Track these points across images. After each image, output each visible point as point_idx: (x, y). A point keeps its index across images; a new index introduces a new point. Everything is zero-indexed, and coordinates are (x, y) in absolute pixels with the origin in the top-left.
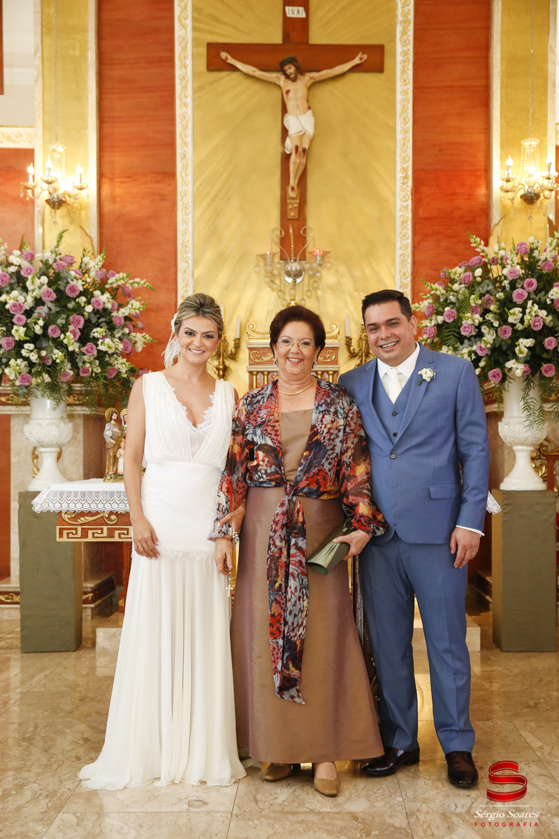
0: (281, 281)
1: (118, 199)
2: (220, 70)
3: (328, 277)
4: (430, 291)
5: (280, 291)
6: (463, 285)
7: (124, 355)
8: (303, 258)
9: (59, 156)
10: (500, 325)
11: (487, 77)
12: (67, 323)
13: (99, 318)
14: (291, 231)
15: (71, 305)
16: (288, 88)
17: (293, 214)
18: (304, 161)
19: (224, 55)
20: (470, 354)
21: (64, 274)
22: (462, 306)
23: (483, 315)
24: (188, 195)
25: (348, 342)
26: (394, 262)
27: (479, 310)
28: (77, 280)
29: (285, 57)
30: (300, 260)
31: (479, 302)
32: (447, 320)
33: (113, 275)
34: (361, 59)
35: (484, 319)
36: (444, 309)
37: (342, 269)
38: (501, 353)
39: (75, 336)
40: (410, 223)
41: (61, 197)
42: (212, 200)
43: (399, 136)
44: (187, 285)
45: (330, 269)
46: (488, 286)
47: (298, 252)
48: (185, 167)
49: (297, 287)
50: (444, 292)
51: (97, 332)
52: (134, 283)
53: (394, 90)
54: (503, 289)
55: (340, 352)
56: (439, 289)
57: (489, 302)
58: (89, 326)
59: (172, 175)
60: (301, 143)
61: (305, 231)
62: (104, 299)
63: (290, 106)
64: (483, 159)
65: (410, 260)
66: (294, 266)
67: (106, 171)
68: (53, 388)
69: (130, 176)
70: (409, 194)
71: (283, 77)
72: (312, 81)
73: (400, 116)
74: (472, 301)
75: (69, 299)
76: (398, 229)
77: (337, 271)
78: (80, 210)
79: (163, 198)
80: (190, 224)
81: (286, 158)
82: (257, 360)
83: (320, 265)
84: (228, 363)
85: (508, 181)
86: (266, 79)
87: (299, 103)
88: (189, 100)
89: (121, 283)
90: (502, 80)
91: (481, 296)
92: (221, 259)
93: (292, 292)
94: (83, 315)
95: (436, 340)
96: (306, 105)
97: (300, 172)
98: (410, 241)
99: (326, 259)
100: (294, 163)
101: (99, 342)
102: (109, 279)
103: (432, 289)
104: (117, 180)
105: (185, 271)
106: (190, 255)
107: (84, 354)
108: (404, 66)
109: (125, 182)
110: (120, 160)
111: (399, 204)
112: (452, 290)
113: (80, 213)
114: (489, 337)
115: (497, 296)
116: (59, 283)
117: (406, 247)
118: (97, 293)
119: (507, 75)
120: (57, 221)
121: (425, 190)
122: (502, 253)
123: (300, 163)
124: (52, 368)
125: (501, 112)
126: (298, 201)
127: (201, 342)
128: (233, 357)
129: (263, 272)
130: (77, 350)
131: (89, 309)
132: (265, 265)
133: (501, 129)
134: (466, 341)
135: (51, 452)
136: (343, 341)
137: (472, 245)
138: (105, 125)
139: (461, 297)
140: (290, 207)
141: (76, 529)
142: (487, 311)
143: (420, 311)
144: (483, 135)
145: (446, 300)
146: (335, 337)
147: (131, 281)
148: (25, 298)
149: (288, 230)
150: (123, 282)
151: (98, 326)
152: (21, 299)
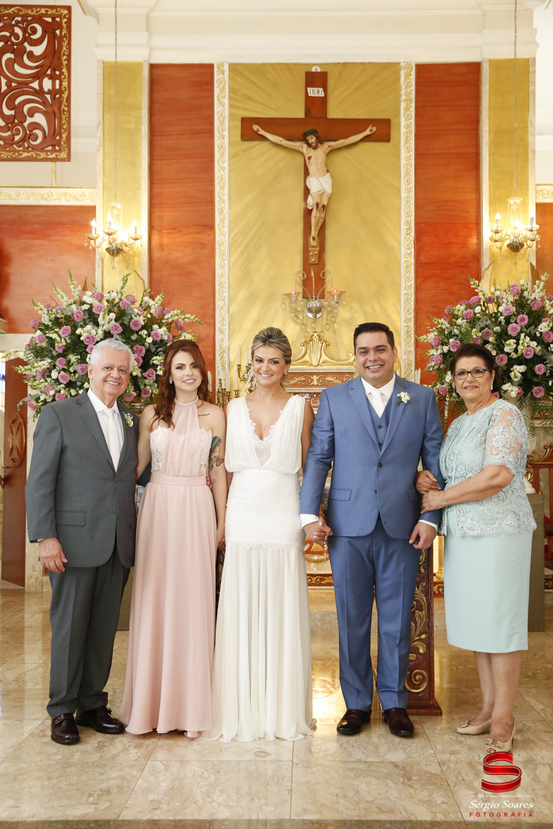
0: (303, 316)
1: (165, 248)
2: (252, 140)
3: (344, 313)
4: (437, 325)
5: (303, 324)
6: (465, 321)
8: (322, 297)
9: (117, 212)
10: (497, 354)
11: (477, 146)
13: (157, 348)
14: (313, 274)
15: (134, 337)
16: (310, 155)
17: (313, 260)
18: (323, 215)
19: (255, 127)
21: (128, 311)
22: (465, 338)
24: (224, 244)
26: (399, 300)
28: (139, 316)
29: (308, 129)
30: (319, 298)
31: (480, 334)
32: (452, 350)
33: (169, 312)
34: (371, 130)
36: (448, 340)
37: (356, 306)
39: (138, 362)
40: (413, 267)
41: (119, 246)
43: (403, 195)
44: (223, 320)
45: (345, 306)
46: (487, 321)
47: (318, 292)
48: (223, 220)
49: (317, 321)
50: (449, 326)
51: (156, 360)
52: (185, 318)
53: (398, 156)
54: (500, 324)
56: (444, 323)
57: (488, 334)
58: (149, 355)
59: (212, 227)
60: (321, 200)
61: (324, 274)
62: (162, 332)
63: (312, 169)
64: (474, 214)
65: (413, 298)
66: (315, 304)
67: (156, 224)
69: (175, 228)
70: (412, 243)
71: (305, 146)
72: (330, 149)
73: (404, 178)
74: (473, 334)
75: (132, 332)
76: (403, 272)
77: (351, 308)
78: (134, 257)
79: (203, 246)
80: (226, 268)
81: (308, 212)
83: (337, 303)
85: (497, 232)
86: (291, 147)
87: (319, 167)
88: (226, 165)
89: (175, 318)
90: (490, 149)
91: (482, 329)
92: (252, 298)
93: (313, 325)
94: (144, 345)
95: (442, 366)
96: (325, 169)
97: (320, 224)
98: (413, 282)
99: (342, 298)
100: (315, 217)
101: (158, 368)
102: (165, 315)
103: (439, 324)
104: (165, 231)
105: (222, 308)
106: (226, 294)
107: (145, 378)
108: (407, 137)
109: (172, 234)
110: (167, 215)
111: (403, 251)
112: (456, 325)
113: (134, 259)
115: (495, 329)
116: (124, 318)
117: (410, 288)
118: (156, 327)
119: (494, 145)
120: (115, 266)
121: (426, 239)
122: (498, 293)
123: (320, 217)
125: (490, 175)
126: (318, 249)
127: (267, 367)
129: (288, 308)
130: (139, 375)
131: (149, 340)
132: (291, 302)
133: (489, 189)
137: (472, 286)
138: (155, 186)
139: (463, 330)
140: (311, 254)
143: (428, 342)
144: (474, 194)
145: (450, 333)
146: (351, 364)
147: (183, 317)
148: (96, 331)
149: (310, 273)
150: (177, 317)
151: (156, 355)
152: (93, 332)
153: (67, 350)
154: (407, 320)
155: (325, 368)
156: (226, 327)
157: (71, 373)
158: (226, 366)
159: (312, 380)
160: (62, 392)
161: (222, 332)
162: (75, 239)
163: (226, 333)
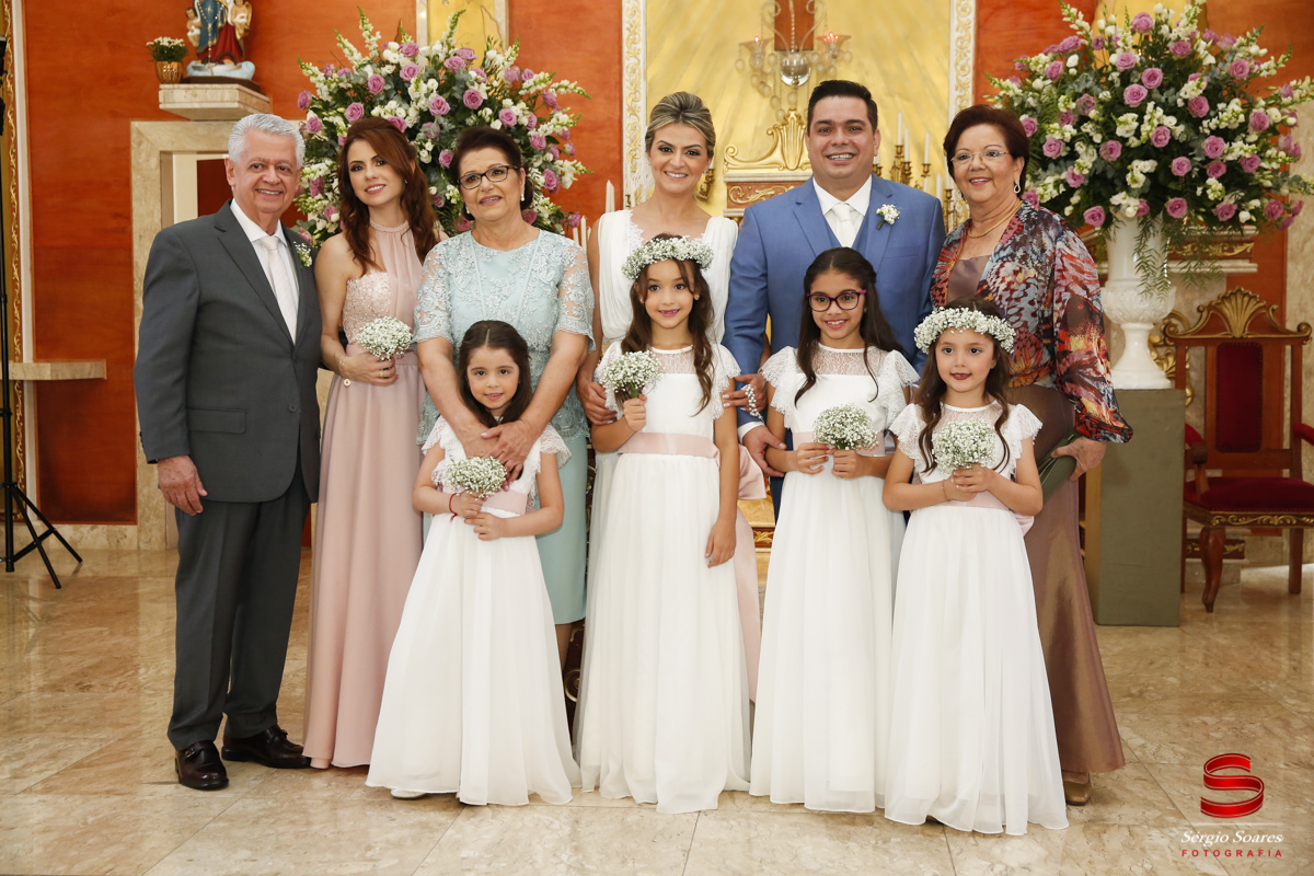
0: (775, 82)
4: (999, 92)
5: (774, 97)
6: (1049, 82)
8: (809, 46)
10: (1103, 140)
14: (791, 6)
20: (1057, 185)
21: (460, 76)
22: (1045, 113)
23: (1077, 126)
26: (947, 49)
27: (1071, 117)
28: (479, 83)
30: (804, 49)
31: (1073, 105)
33: (530, 76)
35: (1079, 131)
38: (1104, 183)
46: (1087, 81)
47: (801, 38)
49: (799, 91)
50: (1019, 92)
52: (559, 87)
54: (1110, 85)
56: (1012, 88)
57: (1088, 105)
61: (812, 5)
62: (518, 111)
65: (972, 47)
66: (795, 59)
74: (1061, 105)
75: (467, 112)
82: (739, 201)
83: (834, 57)
89: (541, 87)
91: (1076, 97)
93: (792, 98)
98: (972, 16)
99: (844, 48)
102: (523, 82)
103: (1002, 89)
106: (641, 46)
112: (1032, 89)
114: (1086, 159)
115: (1101, 96)
116: (455, 88)
117: (968, 28)
118: (508, 102)
122: (1110, 30)
127: (681, 160)
129: (748, 69)
132: (752, 58)
134: (1051, 166)
137: (1064, 19)
139: (1044, 99)
142: (1083, 119)
145: (1022, 103)
147: (556, 85)
148: (406, 111)
150: (543, 85)
152: (401, 112)
154: (960, 86)
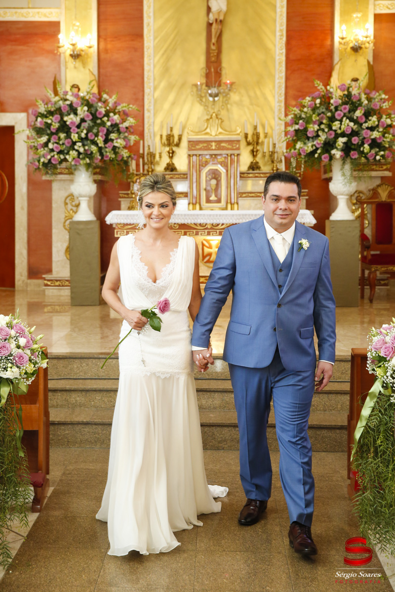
0: (206, 100)
1: (109, 51)
3: (234, 97)
5: (206, 106)
6: (310, 109)
7: (125, 147)
8: (220, 85)
9: (77, 28)
10: (328, 131)
12: (98, 132)
13: (113, 129)
14: (213, 70)
15: (99, 121)
17: (213, 59)
18: (220, 27)
20: (312, 146)
21: (95, 105)
22: (308, 121)
23: (319, 125)
24: (151, 48)
25: (246, 136)
26: (274, 87)
27: (317, 122)
30: (217, 87)
31: (318, 118)
32: (300, 128)
33: (120, 105)
35: (320, 127)
36: (299, 121)
37: (243, 92)
38: (329, 146)
39: (102, 138)
40: (284, 63)
41: (78, 53)
42: (165, 51)
43: (278, 10)
44: (150, 102)
45: (235, 92)
46: (323, 109)
47: (216, 82)
48: (149, 31)
49: (215, 103)
50: (299, 112)
51: (113, 136)
52: (130, 108)
54: (331, 111)
55: (241, 142)
56: (297, 111)
57: (322, 118)
58: (108, 133)
59: (141, 36)
60: (219, 16)
61: (220, 70)
62: (116, 118)
64: (329, 23)
65: (284, 86)
66: (214, 90)
67: (102, 34)
68: (88, 166)
69: (116, 37)
70: (284, 45)
74: (313, 118)
75: (98, 118)
76: (277, 67)
77: (240, 93)
78: (87, 58)
79: (136, 50)
80: (152, 66)
82: (193, 148)
83: (230, 90)
84: (175, 149)
85: (343, 38)
91: (319, 115)
92: (170, 87)
93: (213, 106)
94: (106, 127)
95: (295, 138)
97: (218, 33)
98: (284, 74)
99: (233, 87)
100: (215, 29)
101: (115, 141)
102: (117, 107)
103: (292, 110)
104: (109, 39)
105: (149, 94)
106: (152, 84)
107: (106, 148)
109: (113, 41)
110: (110, 28)
111: (278, 51)
112: (303, 111)
113: (88, 60)
114: (323, 137)
115: (328, 115)
117: (282, 78)
118: (111, 114)
121: (294, 43)
123: (218, 29)
124: (90, 155)
128: (178, 145)
129: (195, 95)
130: (103, 146)
131: (109, 124)
132: (197, 90)
134: (311, 140)
135: (85, 200)
136: (243, 136)
139: (308, 115)
140: (212, 55)
141: (124, 231)
142: (321, 123)
143: (286, 122)
145: (300, 116)
146: (238, 134)
147: (128, 107)
148: (76, 118)
149: (211, 68)
150: (124, 108)
151: (113, 133)
152: (74, 119)
153: (59, 130)
154: (279, 101)
155: (221, 137)
156: (152, 108)
157: (60, 145)
158: (152, 135)
159: (212, 146)
160: (56, 156)
161: (149, 111)
162: (47, 46)
163: (152, 112)
